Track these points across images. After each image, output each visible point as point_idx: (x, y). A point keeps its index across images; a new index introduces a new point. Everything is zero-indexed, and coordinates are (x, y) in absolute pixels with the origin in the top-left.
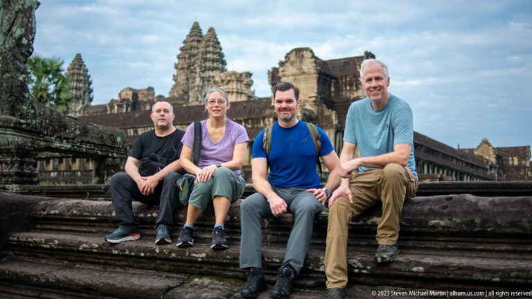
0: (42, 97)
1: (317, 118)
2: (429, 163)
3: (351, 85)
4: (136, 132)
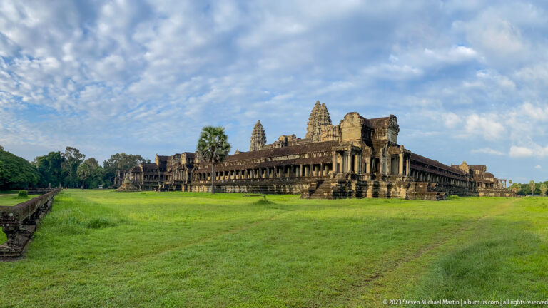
0: (213, 147)
1: (361, 151)
2: (431, 174)
3: (381, 133)
4: (271, 159)
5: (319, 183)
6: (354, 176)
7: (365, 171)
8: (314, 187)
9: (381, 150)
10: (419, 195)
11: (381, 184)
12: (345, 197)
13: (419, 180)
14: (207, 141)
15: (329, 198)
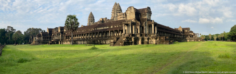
1: (135, 23)
5: (118, 39)
6: (133, 35)
7: (138, 32)
8: (115, 41)
9: (144, 23)
10: (161, 42)
11: (145, 38)
12: (129, 45)
13: (161, 36)
14: (69, 22)
15: (122, 46)
